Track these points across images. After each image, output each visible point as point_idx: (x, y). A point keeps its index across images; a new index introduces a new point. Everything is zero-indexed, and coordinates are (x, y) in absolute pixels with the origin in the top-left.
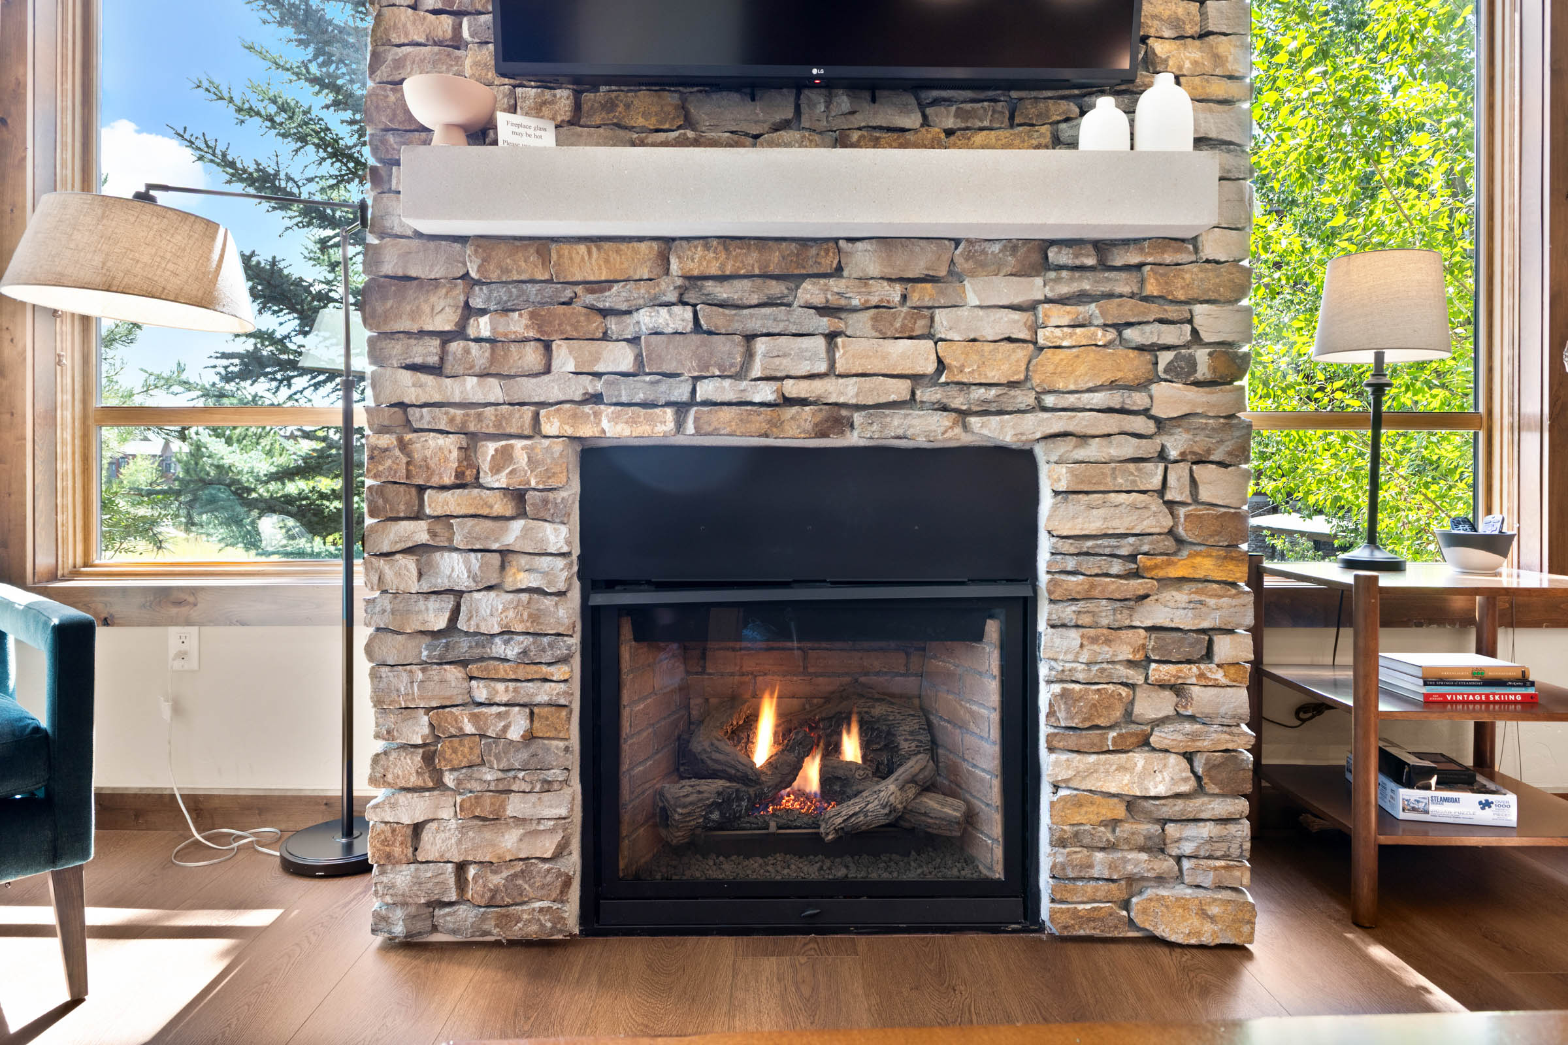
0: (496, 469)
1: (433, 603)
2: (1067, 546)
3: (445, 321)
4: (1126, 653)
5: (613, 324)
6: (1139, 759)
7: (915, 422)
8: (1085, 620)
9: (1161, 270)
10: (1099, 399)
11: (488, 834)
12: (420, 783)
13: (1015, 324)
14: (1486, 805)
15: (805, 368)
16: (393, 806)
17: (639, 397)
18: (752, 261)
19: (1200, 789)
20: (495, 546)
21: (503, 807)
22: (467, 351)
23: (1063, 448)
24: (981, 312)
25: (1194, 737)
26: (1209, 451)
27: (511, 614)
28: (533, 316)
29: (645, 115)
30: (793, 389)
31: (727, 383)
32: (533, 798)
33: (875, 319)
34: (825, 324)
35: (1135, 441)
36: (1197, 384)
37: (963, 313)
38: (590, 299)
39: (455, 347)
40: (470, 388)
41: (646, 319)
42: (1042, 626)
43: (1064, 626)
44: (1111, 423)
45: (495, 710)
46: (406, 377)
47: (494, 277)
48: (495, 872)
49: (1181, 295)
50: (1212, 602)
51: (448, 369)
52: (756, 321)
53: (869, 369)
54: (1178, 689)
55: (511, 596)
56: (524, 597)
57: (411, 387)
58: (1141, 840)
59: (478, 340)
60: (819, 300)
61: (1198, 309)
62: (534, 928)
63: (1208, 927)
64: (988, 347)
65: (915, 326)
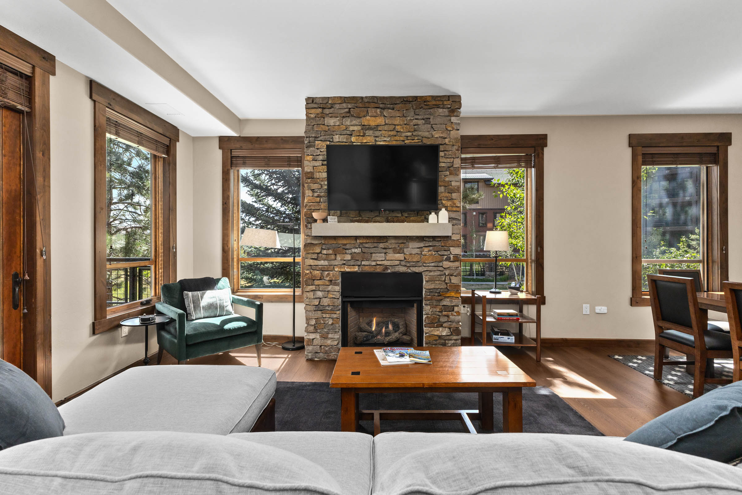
0: (327, 277)
1: (316, 300)
2: (428, 291)
3: (318, 251)
4: (438, 310)
5: (347, 251)
6: (441, 329)
7: (400, 268)
8: (431, 304)
9: (444, 241)
10: (433, 264)
11: (325, 341)
12: (314, 331)
13: (418, 251)
14: (509, 338)
15: (381, 259)
16: (309, 336)
17: (352, 264)
18: (371, 240)
19: (451, 335)
20: (327, 290)
21: (328, 336)
22: (322, 256)
23: (427, 273)
24: (412, 249)
25: (450, 325)
26: (453, 274)
27: (329, 302)
28: (333, 250)
29: (353, 215)
30: (378, 263)
31: (367, 262)
32: (333, 334)
33: (393, 250)
34: (384, 251)
35: (440, 272)
36: (451, 261)
37: (409, 249)
38: (343, 247)
39: (320, 255)
40: (322, 262)
41: (353, 250)
42: (424, 305)
43: (427, 305)
44: (435, 269)
45: (326, 319)
46: (311, 261)
47: (326, 243)
48: (327, 347)
49: (448, 246)
50: (454, 301)
51: (319, 259)
52: (372, 250)
53: (392, 259)
54: (448, 316)
55: (329, 299)
56: (332, 299)
57: (312, 262)
58: (441, 343)
59: (324, 254)
60: (383, 247)
61: (451, 248)
62: (333, 357)
64: (413, 255)
65: (401, 251)
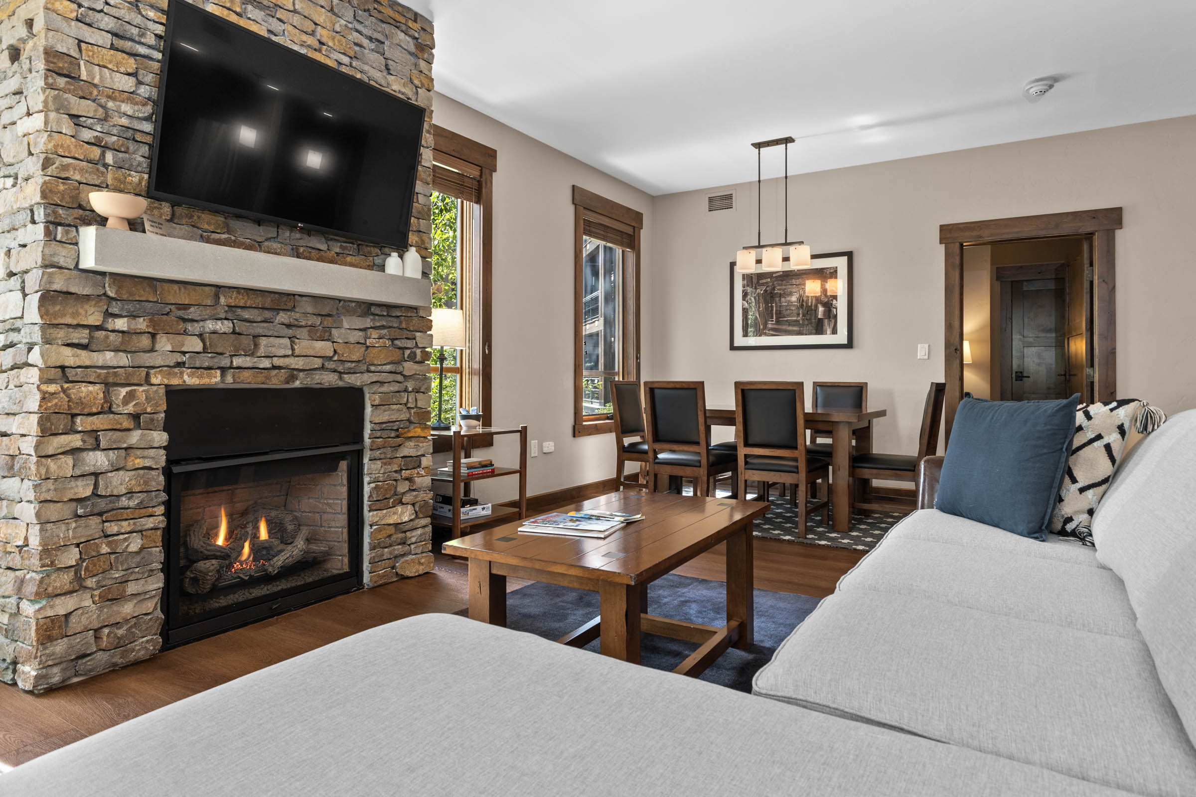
0: (126, 401)
1: (80, 482)
2: (377, 427)
3: (95, 318)
4: (396, 468)
5: (190, 327)
6: (399, 509)
7: (325, 377)
8: (382, 456)
9: (406, 318)
10: (388, 368)
11: (115, 608)
12: (71, 589)
14: (483, 509)
15: (282, 352)
16: (52, 607)
17: (206, 364)
19: (417, 517)
20: (125, 445)
21: (124, 591)
22: (107, 337)
23: (375, 388)
24: (349, 331)
25: (416, 496)
26: (420, 388)
27: (133, 482)
29: (209, 223)
30: (277, 362)
31: (248, 359)
32: (142, 582)
33: (309, 331)
34: (290, 332)
36: (417, 362)
37: (343, 331)
38: (181, 313)
39: (100, 334)
40: (108, 358)
41: (210, 325)
42: (366, 460)
43: (375, 459)
44: (391, 377)
45: (121, 537)
46: (68, 351)
47: (125, 297)
48: (120, 628)
50: (421, 445)
51: (94, 347)
52: (259, 329)
53: (308, 353)
54: (409, 479)
55: (133, 473)
56: (141, 472)
57: (69, 357)
58: (399, 541)
59: (113, 331)
60: (286, 321)
61: (418, 334)
62: (142, 652)
63: (421, 567)
64: (352, 346)
65: (325, 335)
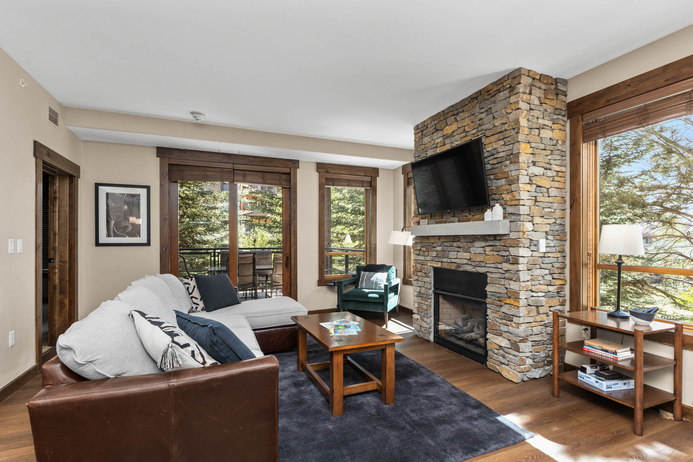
0: (423, 270)
1: (418, 288)
2: (490, 294)
3: (419, 248)
4: (499, 316)
5: (434, 249)
6: (501, 338)
7: (468, 267)
9: (504, 240)
10: (493, 265)
11: (423, 323)
12: (417, 313)
13: (481, 250)
15: (454, 257)
16: (415, 316)
17: (437, 261)
18: (448, 240)
19: (511, 348)
20: (423, 281)
21: (424, 319)
23: (490, 274)
25: (510, 336)
26: (512, 278)
28: (427, 248)
30: (453, 260)
31: (446, 259)
32: (427, 319)
33: (463, 249)
34: (457, 250)
35: (500, 274)
36: (510, 264)
37: (474, 248)
38: (432, 245)
40: (421, 258)
41: (437, 248)
43: (490, 309)
44: (496, 270)
46: (416, 256)
47: (423, 242)
49: (508, 245)
50: (512, 309)
51: (420, 255)
52: (449, 249)
53: (462, 258)
54: (508, 326)
56: (426, 289)
58: (501, 354)
59: (422, 251)
60: (456, 246)
61: (511, 248)
62: (427, 338)
64: (477, 255)
65: (467, 251)
